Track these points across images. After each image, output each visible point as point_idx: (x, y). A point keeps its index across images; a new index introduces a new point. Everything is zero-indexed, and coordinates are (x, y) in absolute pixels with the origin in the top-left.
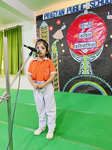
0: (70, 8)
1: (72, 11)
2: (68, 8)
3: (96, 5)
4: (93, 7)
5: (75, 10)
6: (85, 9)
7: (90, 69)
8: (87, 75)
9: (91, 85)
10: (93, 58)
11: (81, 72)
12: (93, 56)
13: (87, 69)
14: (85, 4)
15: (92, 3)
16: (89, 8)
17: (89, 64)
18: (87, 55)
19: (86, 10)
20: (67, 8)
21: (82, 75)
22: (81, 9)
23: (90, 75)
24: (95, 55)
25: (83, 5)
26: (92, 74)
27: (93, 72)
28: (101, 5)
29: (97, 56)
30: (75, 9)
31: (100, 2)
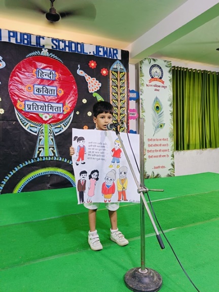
0: (13, 32)
1: (19, 41)
2: (9, 32)
3: (61, 48)
4: (56, 48)
5: (26, 42)
6: (44, 46)
7: (53, 148)
8: (48, 158)
9: (56, 173)
10: (58, 130)
11: (38, 152)
12: (59, 126)
13: (50, 148)
14: (43, 38)
15: (55, 42)
16: (51, 48)
17: (52, 139)
18: (49, 123)
19: (45, 49)
20: (7, 31)
21: (39, 157)
22: (37, 43)
23: (53, 156)
24: (62, 124)
25: (39, 39)
26: (57, 155)
27: (59, 152)
28: (69, 50)
29: (65, 126)
30: (25, 39)
31: (67, 46)
